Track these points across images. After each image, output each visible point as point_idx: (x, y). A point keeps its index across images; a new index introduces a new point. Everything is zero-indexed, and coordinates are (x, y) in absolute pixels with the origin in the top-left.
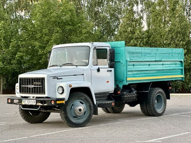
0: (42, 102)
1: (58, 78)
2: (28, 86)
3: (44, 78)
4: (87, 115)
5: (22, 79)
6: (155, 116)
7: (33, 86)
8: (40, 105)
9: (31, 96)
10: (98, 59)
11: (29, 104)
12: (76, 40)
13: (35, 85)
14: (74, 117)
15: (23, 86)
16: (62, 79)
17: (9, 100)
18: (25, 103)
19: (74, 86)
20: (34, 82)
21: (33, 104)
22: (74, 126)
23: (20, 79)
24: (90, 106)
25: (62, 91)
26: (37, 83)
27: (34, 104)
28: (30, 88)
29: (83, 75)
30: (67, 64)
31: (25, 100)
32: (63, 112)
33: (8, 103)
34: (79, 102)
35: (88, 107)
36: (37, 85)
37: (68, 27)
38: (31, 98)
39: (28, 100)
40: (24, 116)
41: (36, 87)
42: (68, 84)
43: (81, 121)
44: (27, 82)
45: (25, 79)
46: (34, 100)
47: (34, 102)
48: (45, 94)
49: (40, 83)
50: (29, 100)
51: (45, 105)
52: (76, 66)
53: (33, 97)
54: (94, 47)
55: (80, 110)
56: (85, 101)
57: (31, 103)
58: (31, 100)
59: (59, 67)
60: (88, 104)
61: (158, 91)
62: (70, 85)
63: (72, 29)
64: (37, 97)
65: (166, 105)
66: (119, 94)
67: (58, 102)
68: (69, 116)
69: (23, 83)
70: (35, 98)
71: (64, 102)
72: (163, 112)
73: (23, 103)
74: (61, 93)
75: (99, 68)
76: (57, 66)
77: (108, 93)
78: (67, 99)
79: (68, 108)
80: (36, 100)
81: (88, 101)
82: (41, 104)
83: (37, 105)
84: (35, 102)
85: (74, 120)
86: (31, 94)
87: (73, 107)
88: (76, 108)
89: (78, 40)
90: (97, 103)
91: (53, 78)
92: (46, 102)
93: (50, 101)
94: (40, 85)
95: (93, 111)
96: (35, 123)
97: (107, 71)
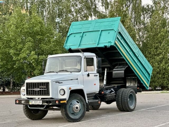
0: (47, 102)
1: (59, 82)
2: (34, 89)
3: (49, 82)
4: (82, 112)
5: (29, 83)
6: (128, 111)
7: (39, 89)
8: (46, 105)
9: (37, 97)
10: (88, 67)
11: (36, 104)
12: (46, 48)
13: (40, 88)
14: (72, 114)
15: (30, 89)
16: (62, 83)
17: (17, 101)
18: (32, 103)
19: (73, 88)
20: (40, 86)
22: (72, 121)
23: (27, 84)
24: (84, 105)
25: (63, 93)
26: (42, 87)
27: (41, 104)
28: (36, 91)
29: (77, 79)
30: (62, 71)
31: (32, 101)
32: (64, 110)
33: (16, 104)
34: (76, 102)
35: (82, 105)
36: (43, 88)
37: (38, 37)
38: (37, 99)
39: (35, 101)
40: (28, 114)
41: (41, 90)
42: (68, 87)
43: (77, 117)
44: (34, 86)
45: (31, 83)
46: (40, 101)
47: (40, 102)
48: (49, 95)
49: (45, 87)
50: (36, 101)
51: (51, 104)
52: (71, 72)
53: (39, 98)
54: (85, 57)
55: (77, 108)
56: (80, 100)
57: (37, 103)
58: (37, 101)
59: (56, 73)
60: (82, 103)
61: (130, 91)
62: (70, 88)
63: (42, 38)
64: (42, 98)
65: (136, 102)
66: (103, 94)
67: (61, 102)
68: (68, 112)
69: (29, 87)
70: (40, 99)
71: (65, 102)
72: (134, 108)
73: (30, 104)
74: (62, 94)
75: (89, 73)
76: (53, 72)
77: (95, 93)
78: (67, 99)
79: (68, 106)
80: (42, 101)
81: (82, 101)
82: (47, 103)
83: (43, 104)
84: (42, 102)
85: (72, 117)
86: (37, 95)
87: (71, 105)
88: (74, 107)
89: (48, 48)
90: (88, 102)
91: (56, 82)
92: (51, 102)
93: (55, 101)
94: (45, 88)
95: (86, 109)
96: (36, 120)
97: (94, 76)
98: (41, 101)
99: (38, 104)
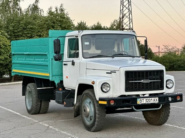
11: (149, 103)
18: (142, 103)
21: (154, 102)
27: (156, 102)
31: (142, 99)
39: (147, 99)
47: (156, 100)
48: (163, 89)
50: (149, 99)
53: (144, 95)
57: (151, 102)
58: (151, 99)
73: (139, 103)
84: (158, 99)
98: (156, 98)
99: (153, 102)
